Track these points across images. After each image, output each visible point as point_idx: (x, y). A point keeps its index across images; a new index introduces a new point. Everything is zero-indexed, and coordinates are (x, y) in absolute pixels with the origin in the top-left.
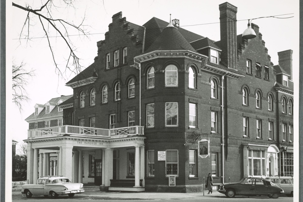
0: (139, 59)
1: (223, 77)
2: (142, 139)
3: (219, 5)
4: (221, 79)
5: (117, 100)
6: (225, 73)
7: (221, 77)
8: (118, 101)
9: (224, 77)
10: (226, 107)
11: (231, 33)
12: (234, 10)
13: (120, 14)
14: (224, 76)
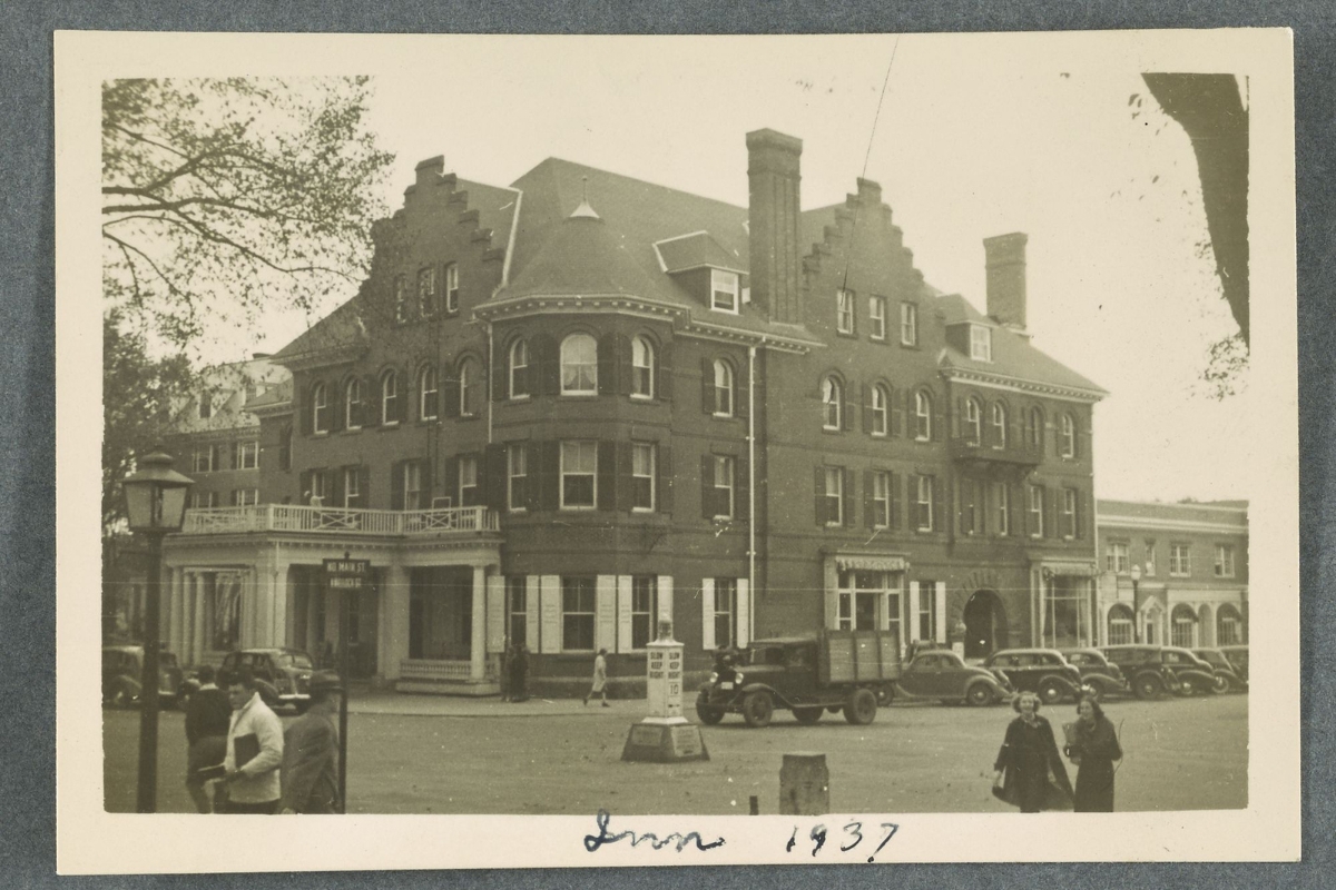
0: (487, 312)
1: (753, 352)
2: (493, 545)
3: (748, 134)
4: (747, 358)
5: (426, 419)
6: (757, 340)
7: (746, 350)
8: (429, 422)
9: (757, 351)
10: (762, 441)
11: (782, 219)
12: (792, 149)
13: (437, 163)
14: (757, 346)
